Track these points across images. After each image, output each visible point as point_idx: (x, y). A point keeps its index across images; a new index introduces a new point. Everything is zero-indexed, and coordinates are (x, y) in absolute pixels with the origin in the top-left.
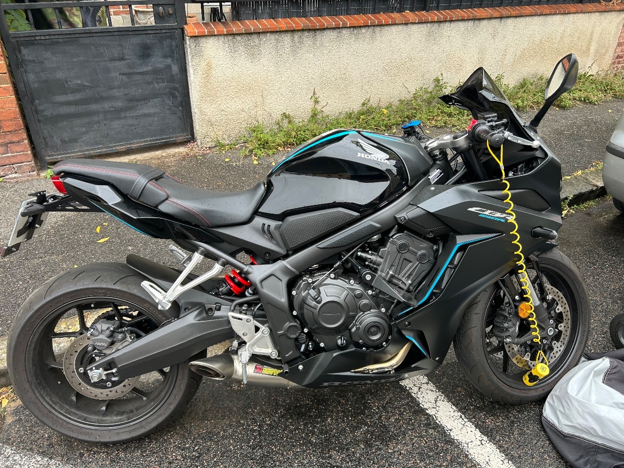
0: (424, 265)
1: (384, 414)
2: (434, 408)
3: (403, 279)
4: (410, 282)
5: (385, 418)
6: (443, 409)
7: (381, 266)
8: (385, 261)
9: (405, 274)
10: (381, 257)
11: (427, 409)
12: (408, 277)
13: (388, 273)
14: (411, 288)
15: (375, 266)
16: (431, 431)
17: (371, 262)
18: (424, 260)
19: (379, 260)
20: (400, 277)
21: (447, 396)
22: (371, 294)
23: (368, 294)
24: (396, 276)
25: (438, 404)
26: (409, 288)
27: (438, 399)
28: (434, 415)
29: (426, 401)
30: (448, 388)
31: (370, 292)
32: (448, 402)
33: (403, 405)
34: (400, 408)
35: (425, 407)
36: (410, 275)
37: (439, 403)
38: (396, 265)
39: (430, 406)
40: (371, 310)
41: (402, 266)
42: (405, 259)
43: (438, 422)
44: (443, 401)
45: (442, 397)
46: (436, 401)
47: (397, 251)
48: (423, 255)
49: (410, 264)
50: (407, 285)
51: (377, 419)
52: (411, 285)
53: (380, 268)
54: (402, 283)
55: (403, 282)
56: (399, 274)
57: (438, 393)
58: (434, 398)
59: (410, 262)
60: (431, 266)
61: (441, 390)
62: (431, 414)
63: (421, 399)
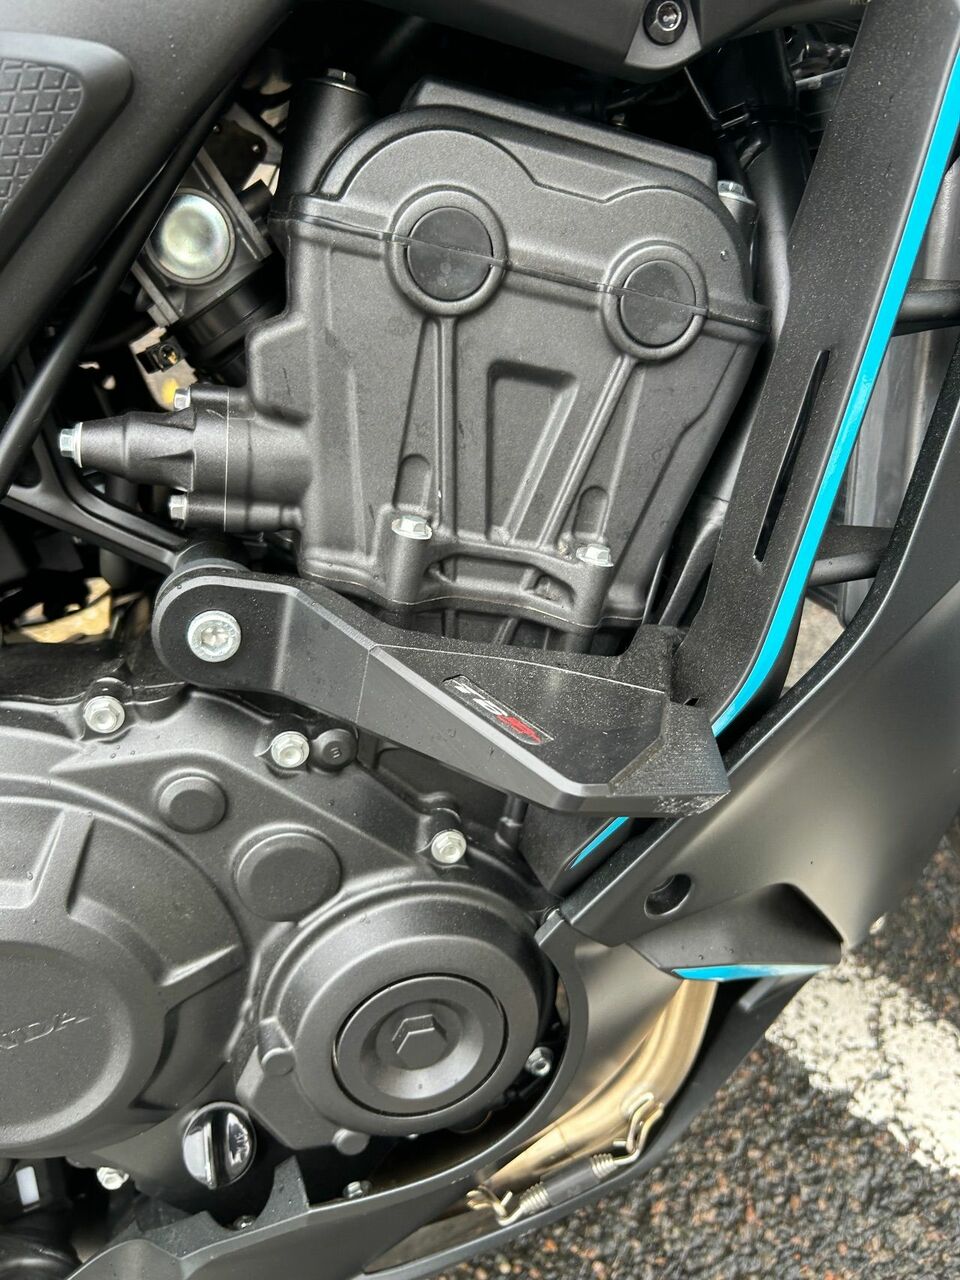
0: (679, 376)
1: (658, 1189)
2: (879, 1077)
3: (539, 550)
4: (596, 556)
5: (669, 1213)
6: (922, 1073)
7: (313, 498)
8: (334, 438)
9: (540, 504)
10: (286, 416)
11: (849, 1096)
12: (576, 517)
13: (390, 537)
14: (623, 598)
15: (265, 513)
16: (907, 1228)
17: (209, 487)
18: (668, 329)
19: (276, 444)
20: (506, 541)
21: (917, 988)
22: (296, 759)
23: (275, 771)
24: (472, 539)
25: (891, 1048)
26: (601, 608)
27: (885, 1021)
28: (896, 1121)
29: (834, 1049)
30: (906, 944)
31: (290, 747)
32: (934, 1020)
33: (733, 1107)
34: (725, 1127)
35: (839, 1084)
36: (586, 494)
37: (898, 1039)
38: (435, 442)
39: (860, 1070)
40: (351, 886)
41: (501, 444)
42: (502, 370)
43: (923, 1160)
44: (909, 1022)
45: (899, 1002)
46: (877, 1033)
47: (397, 308)
48: (653, 278)
49: (564, 402)
50: (584, 589)
51: (631, 1235)
52: (609, 577)
53: (311, 516)
54: (534, 586)
55: (543, 576)
56: (489, 523)
57: (872, 986)
58: (861, 1019)
59: (555, 380)
60: (735, 368)
61: (883, 966)
62: (875, 1118)
63: (805, 1041)
